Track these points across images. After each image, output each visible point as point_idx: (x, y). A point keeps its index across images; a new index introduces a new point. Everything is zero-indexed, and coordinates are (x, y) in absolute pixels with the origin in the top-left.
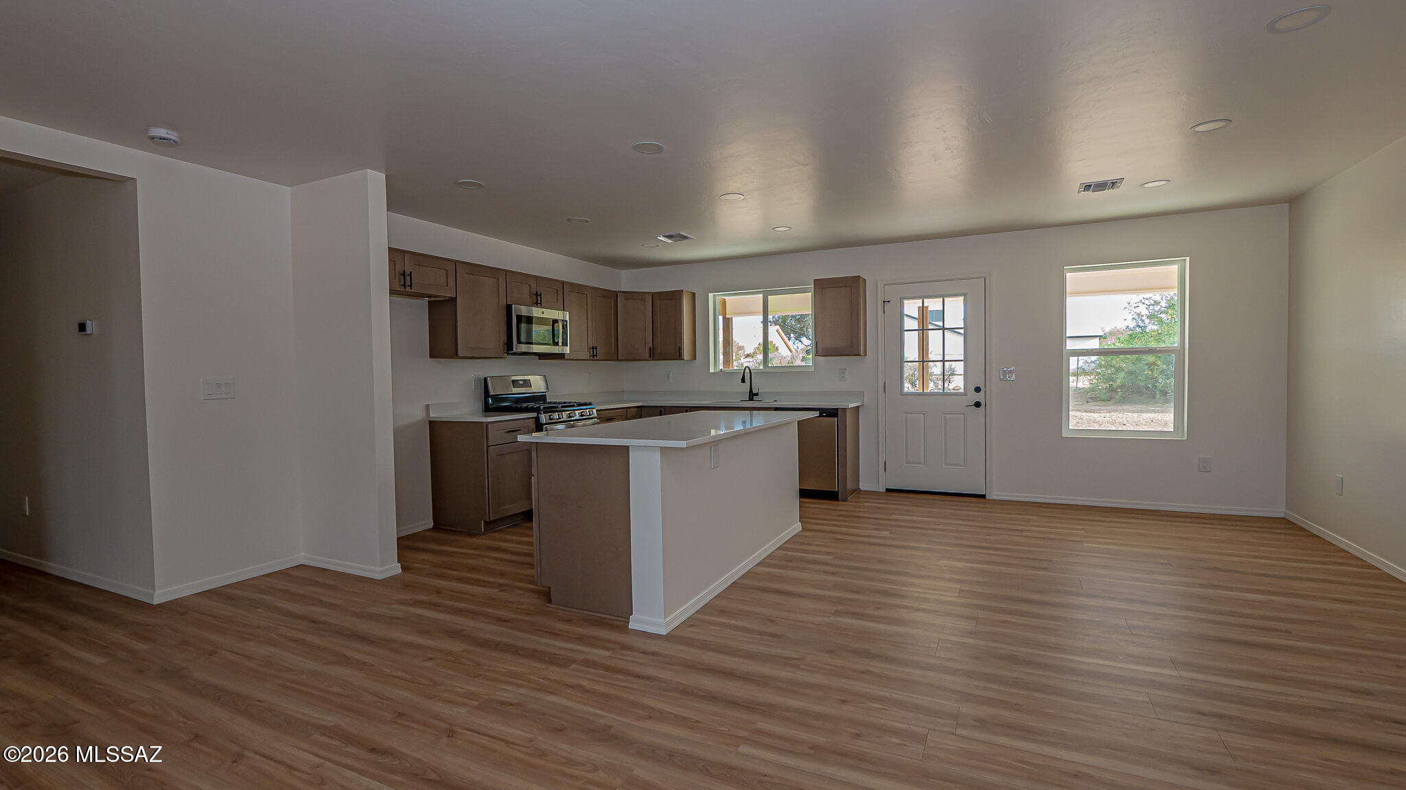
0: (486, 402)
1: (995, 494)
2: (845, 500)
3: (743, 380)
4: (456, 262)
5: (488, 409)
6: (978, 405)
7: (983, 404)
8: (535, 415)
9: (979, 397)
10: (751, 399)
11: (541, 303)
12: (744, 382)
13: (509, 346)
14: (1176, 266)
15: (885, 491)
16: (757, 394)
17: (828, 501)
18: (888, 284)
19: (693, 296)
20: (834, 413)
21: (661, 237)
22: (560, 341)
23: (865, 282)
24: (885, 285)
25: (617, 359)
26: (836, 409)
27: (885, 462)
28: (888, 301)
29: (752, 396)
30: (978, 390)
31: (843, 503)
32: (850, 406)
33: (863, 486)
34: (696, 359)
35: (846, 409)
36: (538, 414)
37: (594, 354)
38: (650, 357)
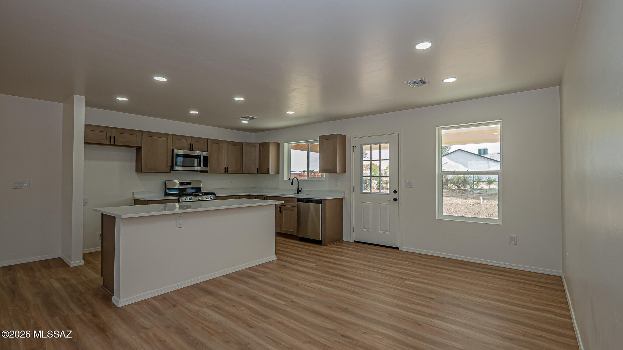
0: (165, 191)
1: (403, 248)
2: (325, 245)
3: (292, 184)
4: (142, 132)
5: (166, 194)
6: (395, 200)
7: (398, 200)
8: (177, 198)
9: (395, 196)
10: (298, 193)
11: (193, 149)
13: (172, 167)
14: (499, 125)
15: (353, 241)
16: (301, 191)
17: (317, 245)
18: (356, 138)
19: (278, 144)
20: (320, 201)
21: (241, 118)
22: (202, 165)
23: (345, 137)
24: (354, 138)
25: (242, 173)
26: (322, 200)
27: (354, 227)
28: (356, 146)
29: (299, 191)
30: (395, 192)
31: (323, 247)
32: (327, 198)
33: (345, 238)
34: (279, 173)
35: (325, 200)
36: (179, 198)
37: (226, 171)
38: (257, 172)
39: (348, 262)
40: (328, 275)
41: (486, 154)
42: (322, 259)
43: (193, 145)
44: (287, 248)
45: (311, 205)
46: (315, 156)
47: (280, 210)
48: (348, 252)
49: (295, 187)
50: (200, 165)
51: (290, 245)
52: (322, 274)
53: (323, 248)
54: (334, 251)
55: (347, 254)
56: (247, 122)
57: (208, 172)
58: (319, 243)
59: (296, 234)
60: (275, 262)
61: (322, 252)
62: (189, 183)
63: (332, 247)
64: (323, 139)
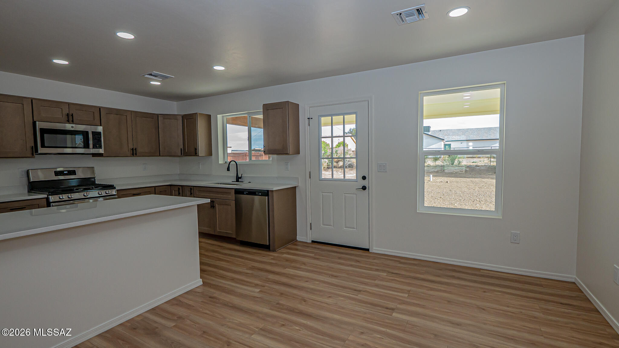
0: (29, 186)
1: (374, 249)
2: (274, 251)
3: (228, 169)
5: (29, 191)
6: (364, 188)
7: (367, 188)
8: (46, 196)
9: (365, 183)
10: (237, 181)
11: (72, 121)
12: (229, 171)
13: (35, 150)
15: (311, 242)
16: (241, 178)
17: (263, 250)
18: (312, 107)
19: (209, 117)
20: (266, 193)
21: (147, 76)
22: (91, 146)
23: (297, 105)
24: (310, 107)
25: (160, 156)
26: (268, 191)
27: (311, 224)
28: (312, 118)
29: (238, 179)
30: (364, 178)
31: (271, 254)
32: (275, 189)
33: (299, 238)
34: (212, 155)
35: (273, 191)
36: (48, 196)
37: (134, 153)
38: (181, 154)
39: (308, 280)
40: (279, 311)
41: (429, 132)
42: (271, 276)
43: (72, 115)
44: (222, 260)
45: (257, 198)
46: (258, 133)
47: (212, 205)
48: (306, 260)
49: (233, 173)
50: (86, 146)
51: (226, 254)
52: (270, 311)
53: (271, 256)
54: (287, 260)
55: (304, 264)
56: (159, 84)
57: (104, 155)
58: (267, 248)
59: (234, 237)
60: (199, 290)
61: (271, 264)
62: (73, 173)
63: (283, 253)
64: (267, 108)
